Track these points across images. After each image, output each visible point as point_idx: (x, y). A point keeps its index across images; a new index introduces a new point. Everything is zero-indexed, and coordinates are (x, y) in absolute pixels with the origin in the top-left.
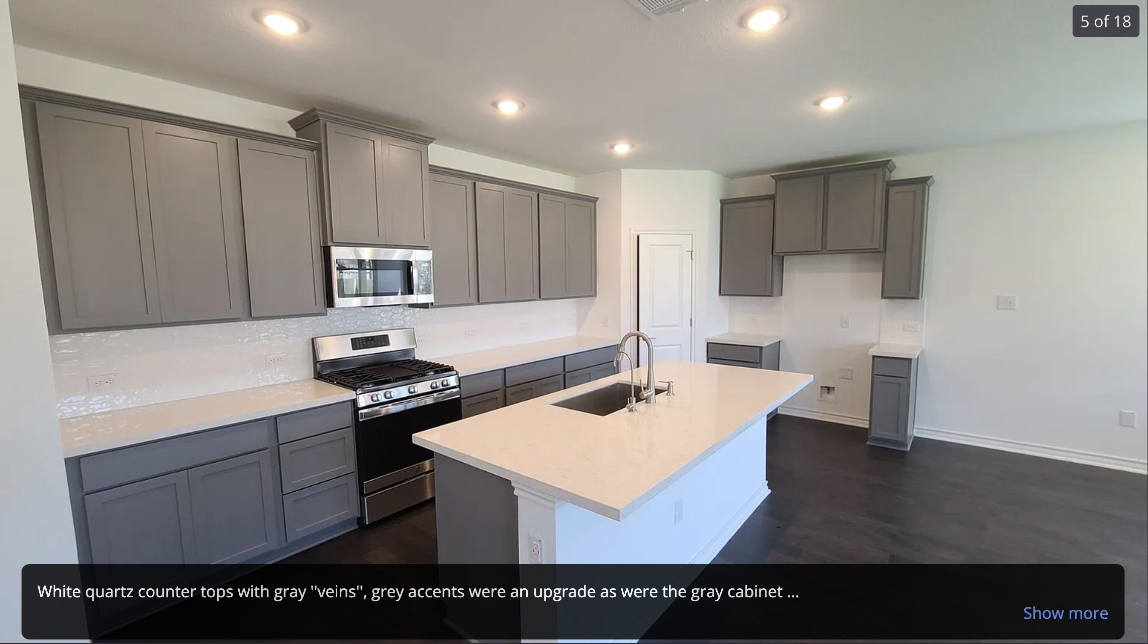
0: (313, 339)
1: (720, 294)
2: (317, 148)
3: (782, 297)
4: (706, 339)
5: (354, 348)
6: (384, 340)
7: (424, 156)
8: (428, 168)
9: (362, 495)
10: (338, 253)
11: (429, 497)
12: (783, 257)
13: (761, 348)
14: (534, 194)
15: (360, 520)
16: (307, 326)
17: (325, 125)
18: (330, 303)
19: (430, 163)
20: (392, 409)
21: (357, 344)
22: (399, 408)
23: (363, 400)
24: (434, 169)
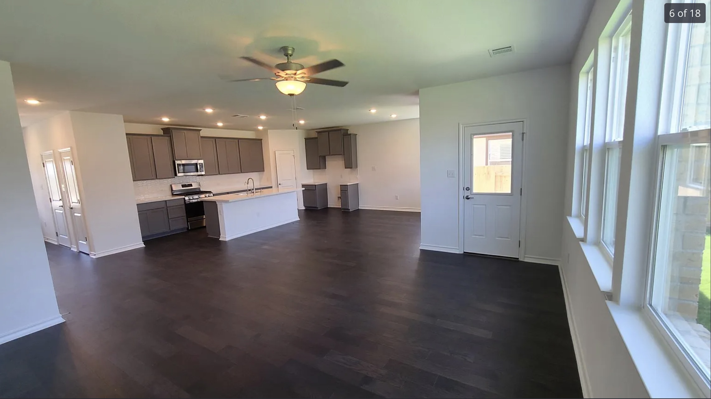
0: (171, 185)
1: (307, 169)
2: (170, 136)
3: (326, 169)
4: (301, 184)
5: (183, 187)
6: (191, 185)
7: (199, 134)
8: (200, 137)
9: (188, 222)
10: (177, 162)
11: (205, 225)
12: (325, 156)
13: (315, 185)
14: (237, 141)
15: (188, 229)
16: (170, 181)
17: (172, 131)
18: (176, 175)
19: (201, 135)
20: (194, 201)
21: (183, 186)
22: (196, 200)
23: (187, 198)
24: (202, 137)
